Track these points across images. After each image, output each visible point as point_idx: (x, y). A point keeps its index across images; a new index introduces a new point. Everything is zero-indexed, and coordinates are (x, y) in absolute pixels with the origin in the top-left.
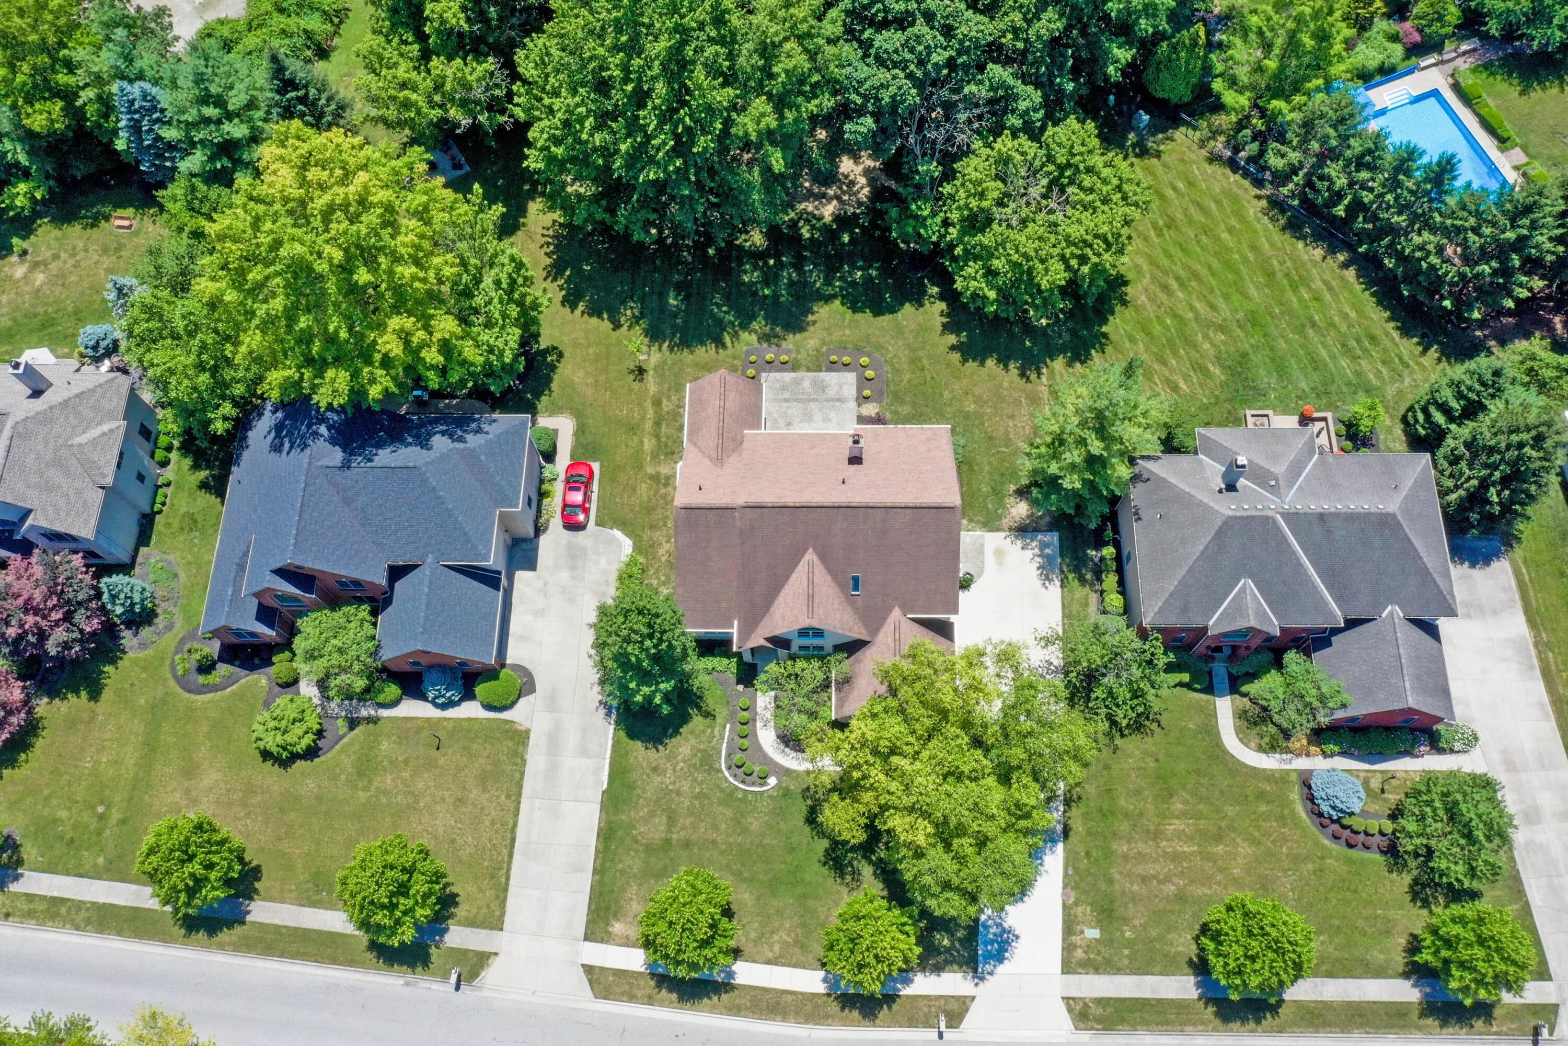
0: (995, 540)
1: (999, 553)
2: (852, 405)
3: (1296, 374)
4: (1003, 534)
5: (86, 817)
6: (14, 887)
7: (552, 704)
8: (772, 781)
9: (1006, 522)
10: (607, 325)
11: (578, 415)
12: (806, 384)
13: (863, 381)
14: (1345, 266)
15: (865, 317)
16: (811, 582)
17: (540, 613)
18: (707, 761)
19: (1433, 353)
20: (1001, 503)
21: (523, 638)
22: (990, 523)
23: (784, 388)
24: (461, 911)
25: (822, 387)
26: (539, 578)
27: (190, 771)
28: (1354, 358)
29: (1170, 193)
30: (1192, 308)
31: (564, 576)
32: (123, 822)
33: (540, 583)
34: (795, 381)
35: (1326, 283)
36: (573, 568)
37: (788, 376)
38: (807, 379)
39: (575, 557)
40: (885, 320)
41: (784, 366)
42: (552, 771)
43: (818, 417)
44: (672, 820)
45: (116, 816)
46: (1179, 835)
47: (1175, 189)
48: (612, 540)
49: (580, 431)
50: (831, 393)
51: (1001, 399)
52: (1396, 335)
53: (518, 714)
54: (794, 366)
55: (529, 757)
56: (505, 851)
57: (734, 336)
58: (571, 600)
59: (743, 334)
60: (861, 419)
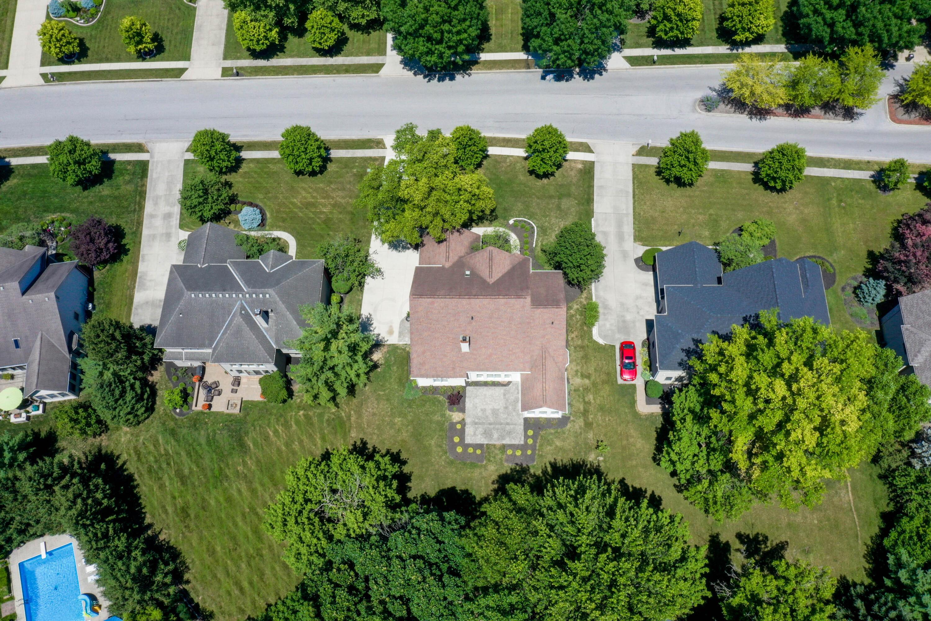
0: (392, 339)
1: (391, 332)
2: (468, 420)
3: (203, 441)
4: (388, 343)
5: (849, 201)
6: (872, 173)
7: (625, 255)
8: (511, 222)
9: (385, 349)
11: (636, 415)
12: (496, 436)
13: (462, 433)
14: (150, 526)
15: (460, 487)
16: (490, 267)
17: (638, 298)
18: (543, 231)
19: (120, 462)
20: (387, 360)
21: (646, 284)
22: (394, 348)
23: (509, 433)
24: (653, 170)
25: (487, 433)
26: (642, 316)
27: (804, 221)
28: (167, 454)
30: (253, 491)
31: (629, 317)
32: (829, 200)
33: (642, 313)
34: (502, 437)
35: (166, 512)
36: (624, 321)
37: (507, 441)
38: (496, 440)
39: (624, 326)
40: (447, 484)
41: (511, 446)
42: (620, 225)
43: (489, 412)
44: (559, 207)
45: (834, 202)
46: (325, 206)
48: (604, 337)
49: (633, 403)
50: (480, 430)
51: (379, 427)
52: (136, 476)
53: (640, 250)
54: (504, 448)
55: (632, 231)
56: (637, 192)
57: (545, 472)
58: (622, 304)
59: (539, 472)
60: (463, 410)
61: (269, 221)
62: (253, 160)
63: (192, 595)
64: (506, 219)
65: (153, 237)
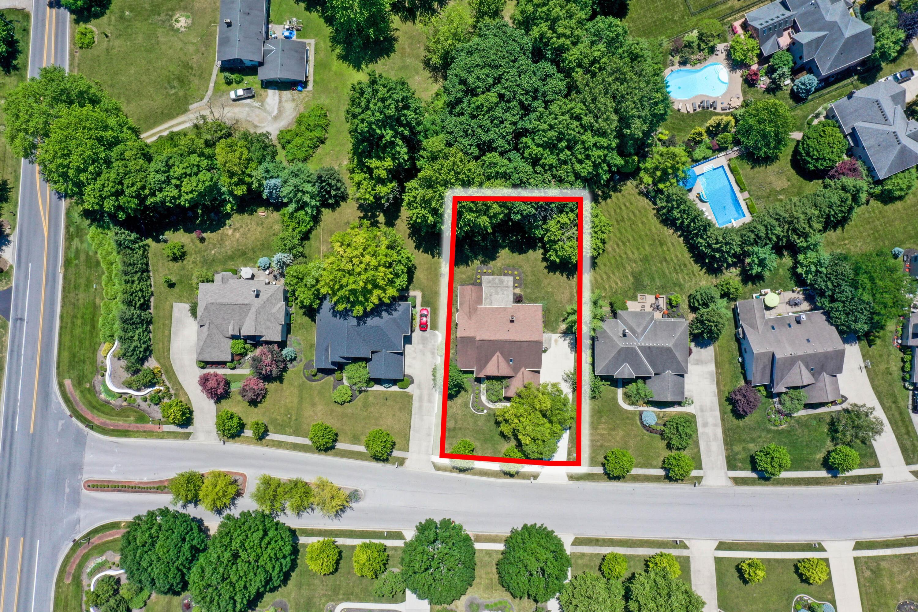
0: (555, 336)
1: (556, 341)
2: (511, 289)
3: (657, 280)
4: (558, 335)
5: (285, 418)
6: (267, 438)
7: (419, 387)
8: (485, 411)
9: (559, 331)
10: (430, 256)
11: (422, 291)
12: (497, 281)
13: (515, 281)
14: (680, 236)
15: (516, 255)
16: (498, 362)
17: (414, 358)
18: (466, 405)
19: (704, 270)
20: (557, 324)
21: (409, 366)
22: (554, 331)
23: (489, 282)
24: (396, 447)
25: (501, 282)
26: (413, 347)
27: (313, 405)
28: (677, 273)
29: (623, 208)
30: (626, 253)
31: (421, 346)
32: (296, 420)
33: (413, 349)
34: (493, 280)
35: (672, 244)
36: (424, 344)
37: (491, 277)
38: (497, 278)
39: (424, 341)
40: (523, 256)
41: (489, 274)
42: (420, 407)
43: (500, 293)
44: (456, 422)
45: (294, 418)
46: (603, 429)
47: (625, 205)
48: (435, 335)
49: (423, 297)
50: (505, 284)
51: (560, 286)
52: (693, 263)
53: (410, 389)
54: (493, 274)
55: (413, 403)
56: (408, 431)
57: (472, 262)
58: (424, 354)
59: (475, 261)
60: (514, 294)
61: (637, 418)
62: (655, 467)
63: (650, 203)
64: (489, 414)
65: (712, 409)
